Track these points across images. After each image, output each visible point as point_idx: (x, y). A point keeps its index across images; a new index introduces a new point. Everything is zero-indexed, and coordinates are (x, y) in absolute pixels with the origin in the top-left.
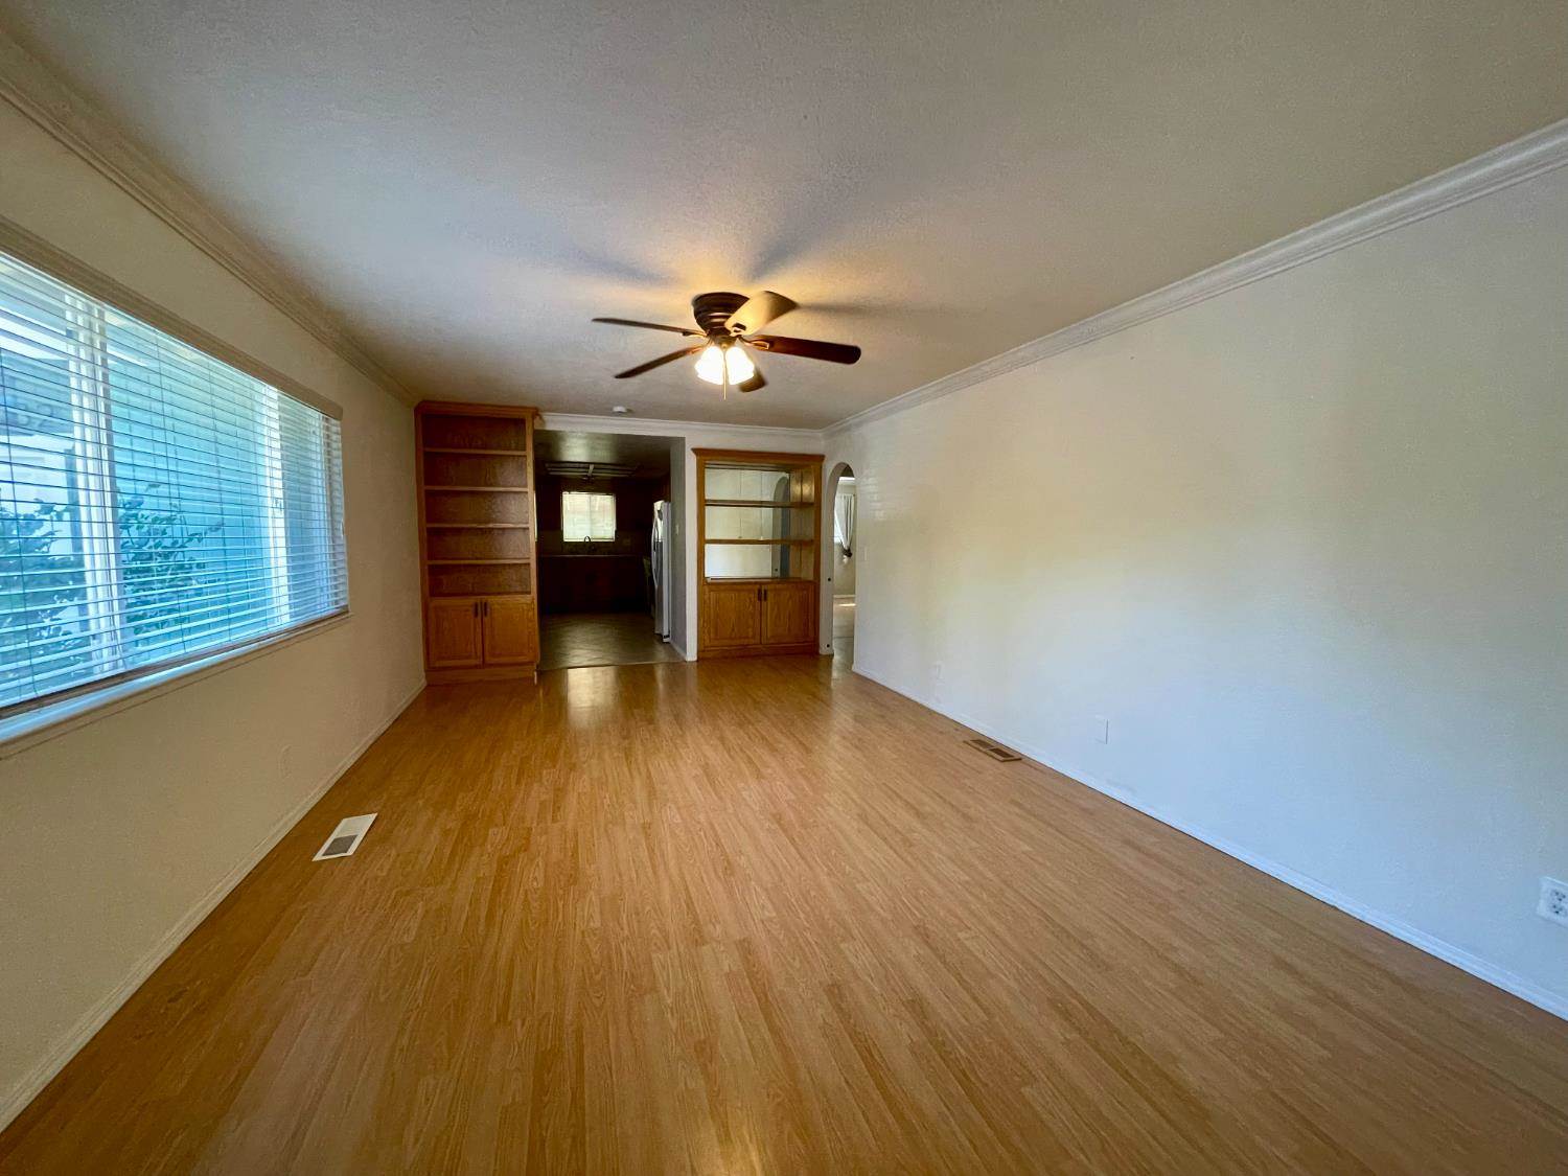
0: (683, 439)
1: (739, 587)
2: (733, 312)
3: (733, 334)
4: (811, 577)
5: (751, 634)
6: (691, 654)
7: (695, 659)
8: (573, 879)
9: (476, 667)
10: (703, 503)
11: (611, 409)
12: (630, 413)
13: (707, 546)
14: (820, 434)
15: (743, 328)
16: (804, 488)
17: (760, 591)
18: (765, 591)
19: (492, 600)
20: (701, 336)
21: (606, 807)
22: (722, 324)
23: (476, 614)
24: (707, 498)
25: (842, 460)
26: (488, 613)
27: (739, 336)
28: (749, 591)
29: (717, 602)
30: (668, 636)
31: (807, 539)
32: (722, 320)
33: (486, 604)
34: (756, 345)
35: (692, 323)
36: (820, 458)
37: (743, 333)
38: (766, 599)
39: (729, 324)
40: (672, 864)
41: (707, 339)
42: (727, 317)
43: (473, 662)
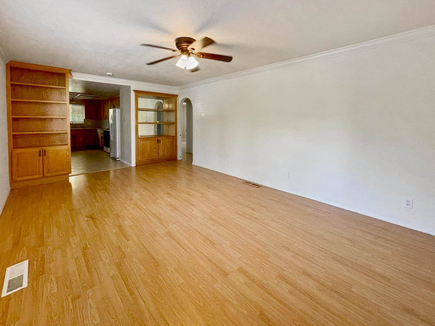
0: (130, 86)
1: (150, 139)
2: (190, 44)
3: (190, 52)
4: (174, 135)
5: (155, 155)
6: (133, 164)
7: (135, 165)
8: (157, 264)
9: (40, 178)
10: (137, 110)
11: (106, 73)
12: (113, 76)
13: (139, 125)
14: (176, 88)
15: (194, 49)
16: (170, 105)
17: (158, 140)
18: (160, 140)
19: (47, 149)
20: (179, 52)
21: (145, 229)
22: (186, 48)
23: (40, 155)
24: (139, 108)
25: (185, 97)
26: (46, 155)
27: (192, 53)
28: (154, 140)
29: (143, 144)
30: (119, 158)
31: (172, 122)
32: (186, 46)
33: (45, 151)
34: (197, 55)
35: (175, 48)
36: (177, 96)
37: (194, 51)
38: (160, 142)
39: (189, 48)
40: (191, 246)
41: (181, 53)
42: (189, 46)
43: (38, 176)
